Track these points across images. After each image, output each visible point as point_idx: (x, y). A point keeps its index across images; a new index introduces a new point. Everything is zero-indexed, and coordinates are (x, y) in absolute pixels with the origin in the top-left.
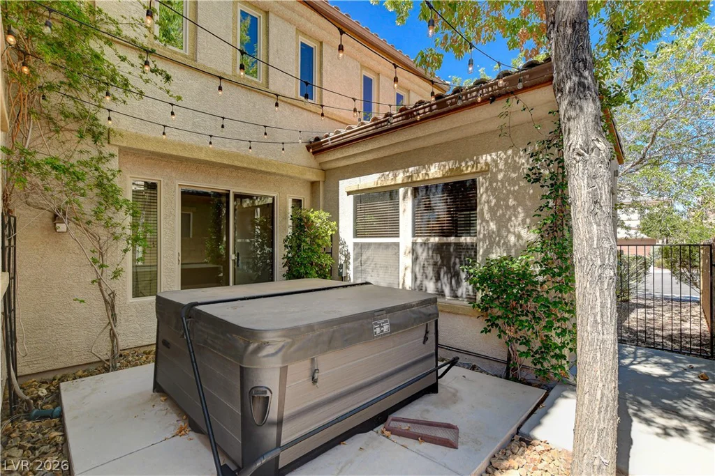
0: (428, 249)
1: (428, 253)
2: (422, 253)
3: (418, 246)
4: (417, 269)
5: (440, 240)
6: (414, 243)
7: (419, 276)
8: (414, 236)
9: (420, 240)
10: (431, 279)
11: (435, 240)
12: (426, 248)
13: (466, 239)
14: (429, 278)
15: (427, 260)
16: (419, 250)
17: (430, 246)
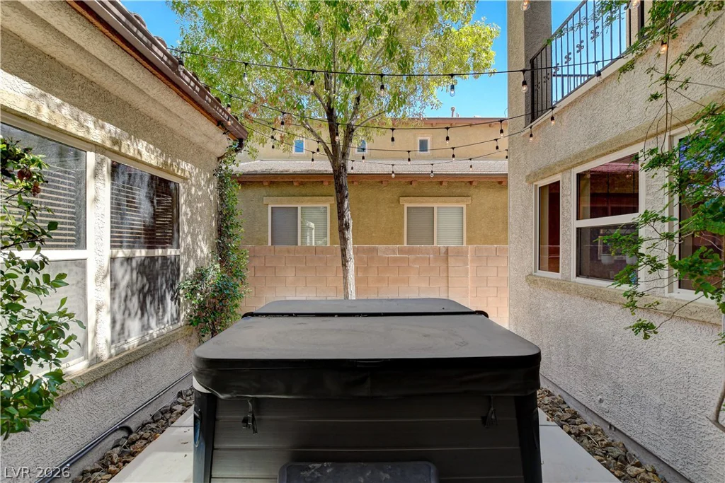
0: (132, 270)
1: (132, 276)
2: (123, 277)
3: (117, 264)
4: (116, 306)
5: (147, 253)
6: (113, 259)
7: (119, 317)
8: (112, 247)
9: (121, 253)
10: (136, 313)
11: (141, 253)
12: (129, 268)
13: (171, 252)
14: (133, 315)
15: (129, 285)
16: (120, 271)
17: (134, 264)
